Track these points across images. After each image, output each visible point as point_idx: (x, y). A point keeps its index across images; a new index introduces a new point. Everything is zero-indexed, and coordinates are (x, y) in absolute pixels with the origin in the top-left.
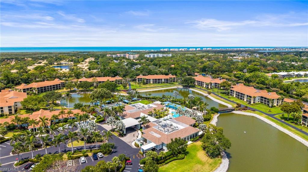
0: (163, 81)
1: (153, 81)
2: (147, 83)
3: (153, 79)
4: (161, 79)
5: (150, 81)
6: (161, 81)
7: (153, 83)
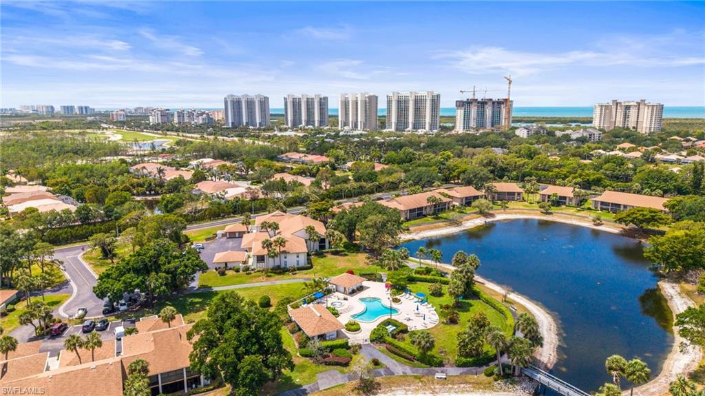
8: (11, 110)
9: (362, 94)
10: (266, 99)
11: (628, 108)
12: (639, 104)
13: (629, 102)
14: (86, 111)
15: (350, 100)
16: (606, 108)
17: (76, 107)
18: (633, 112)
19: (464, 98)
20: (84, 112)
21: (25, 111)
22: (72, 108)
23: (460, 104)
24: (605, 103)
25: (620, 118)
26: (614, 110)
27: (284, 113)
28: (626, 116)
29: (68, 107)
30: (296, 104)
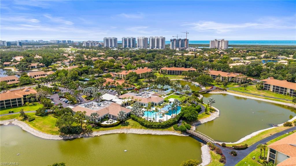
0: (288, 91)
1: (274, 89)
2: (265, 89)
3: (274, 86)
4: (286, 89)
5: (269, 87)
6: (286, 91)
7: (273, 91)
8: (46, 41)
9: (142, 37)
10: (116, 39)
11: (219, 42)
12: (222, 40)
13: (220, 40)
14: (70, 42)
15: (140, 39)
16: (212, 42)
17: (66, 41)
18: (220, 43)
19: (173, 38)
20: (69, 42)
21: (51, 42)
22: (65, 41)
23: (171, 40)
24: (212, 40)
25: (217, 45)
26: (215, 42)
27: (122, 43)
28: (219, 44)
29: (64, 41)
30: (125, 40)
